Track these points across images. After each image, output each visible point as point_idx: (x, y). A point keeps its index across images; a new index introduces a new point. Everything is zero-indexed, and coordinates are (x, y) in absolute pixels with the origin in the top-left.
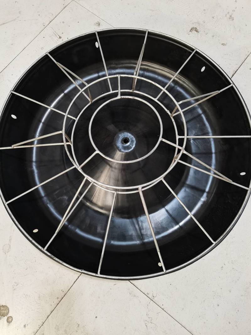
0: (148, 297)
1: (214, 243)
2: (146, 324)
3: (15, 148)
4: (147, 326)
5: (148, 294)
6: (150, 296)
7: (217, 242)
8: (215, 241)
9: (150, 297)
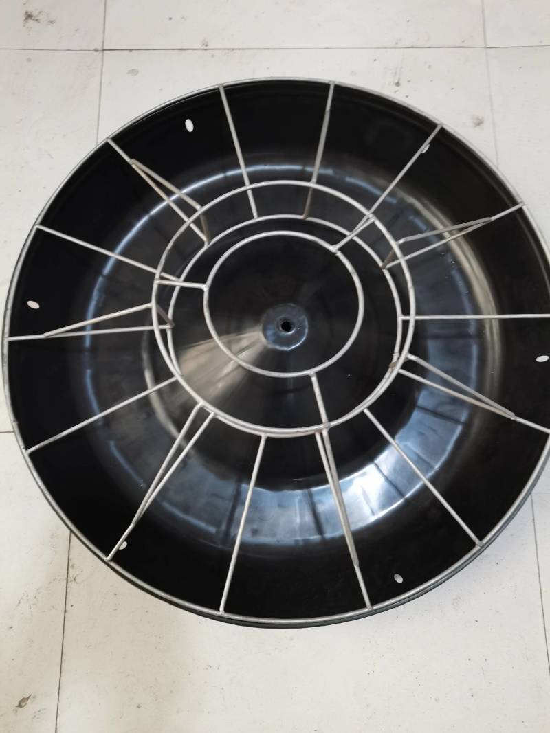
0: (68, 570)
1: (221, 612)
2: (22, 598)
3: (134, 166)
4: (19, 603)
5: (73, 566)
6: (72, 573)
7: (227, 615)
8: (226, 610)
9: (70, 574)
